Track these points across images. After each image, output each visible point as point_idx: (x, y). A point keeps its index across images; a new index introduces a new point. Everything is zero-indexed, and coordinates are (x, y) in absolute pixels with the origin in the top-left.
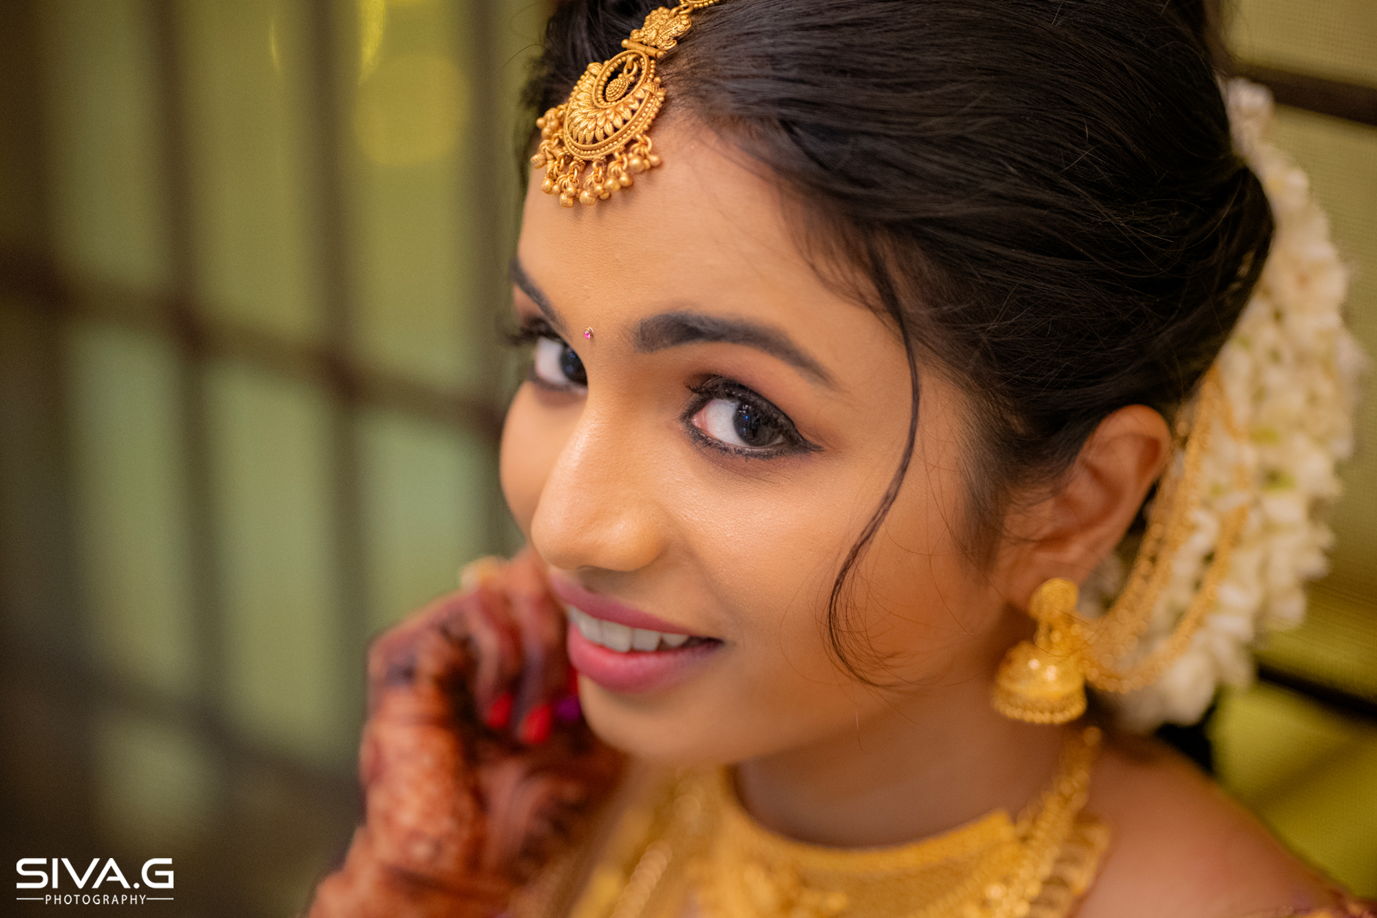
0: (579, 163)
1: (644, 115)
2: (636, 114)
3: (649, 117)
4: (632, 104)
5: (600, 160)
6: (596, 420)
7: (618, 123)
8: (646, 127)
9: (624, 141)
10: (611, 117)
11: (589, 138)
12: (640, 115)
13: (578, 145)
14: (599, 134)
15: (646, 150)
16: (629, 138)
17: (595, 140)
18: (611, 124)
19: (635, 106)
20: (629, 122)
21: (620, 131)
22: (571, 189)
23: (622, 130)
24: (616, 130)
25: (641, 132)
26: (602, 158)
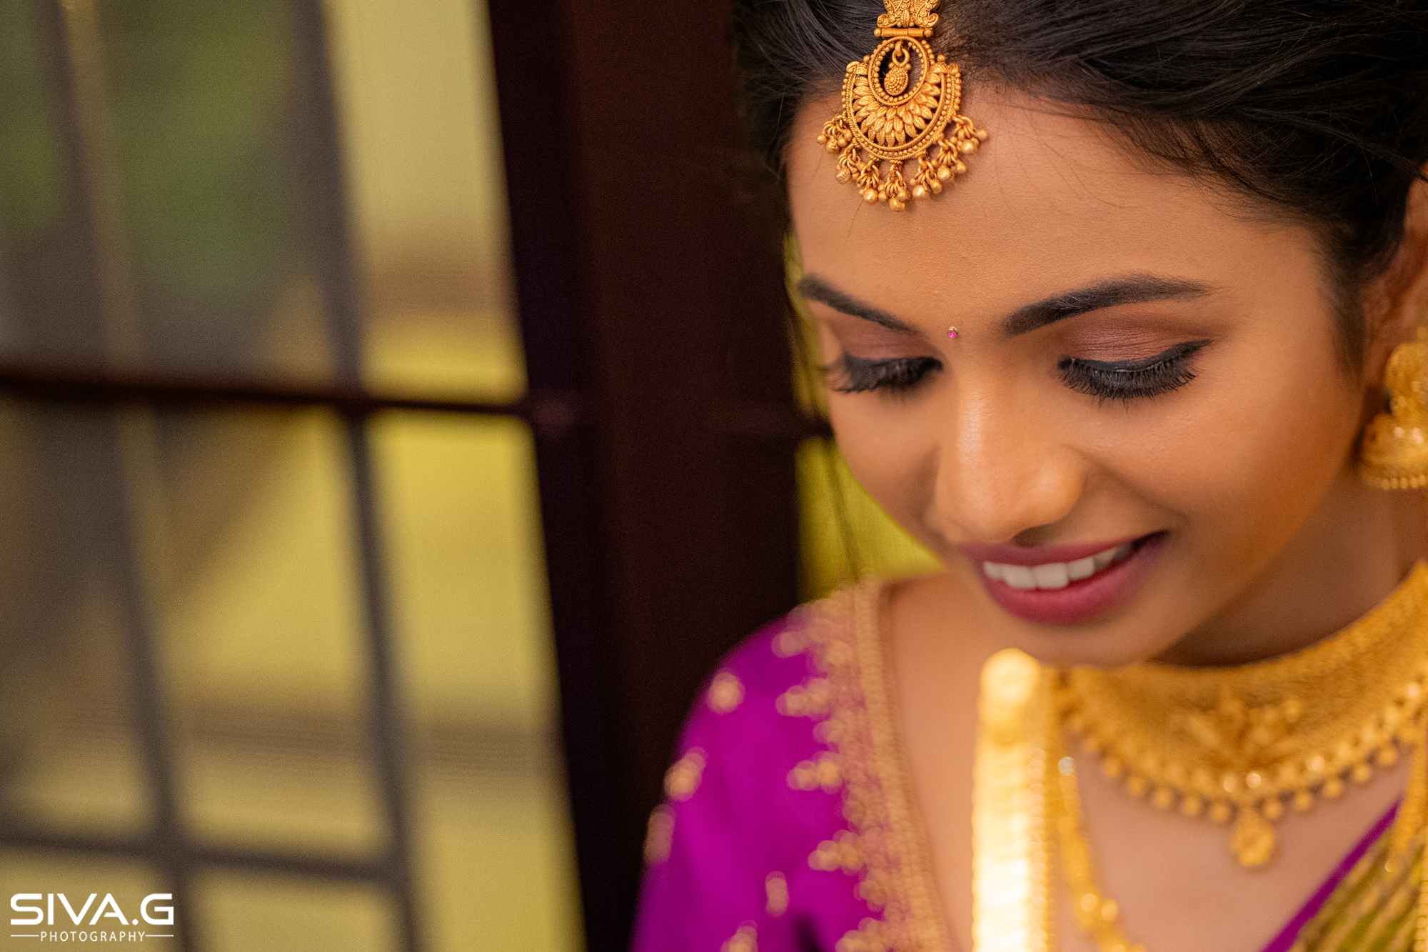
0: (897, 165)
1: (948, 96)
2: (941, 99)
3: (955, 97)
4: (932, 91)
5: (923, 155)
6: (981, 399)
7: (927, 114)
8: (956, 107)
9: (941, 129)
10: (918, 111)
11: (902, 138)
12: (946, 98)
13: (889, 148)
14: (911, 131)
15: (970, 129)
16: (944, 124)
17: (908, 138)
18: (920, 118)
19: (936, 91)
20: (938, 109)
21: (932, 121)
22: (902, 194)
23: (934, 119)
24: (927, 121)
25: (955, 114)
26: (924, 152)
